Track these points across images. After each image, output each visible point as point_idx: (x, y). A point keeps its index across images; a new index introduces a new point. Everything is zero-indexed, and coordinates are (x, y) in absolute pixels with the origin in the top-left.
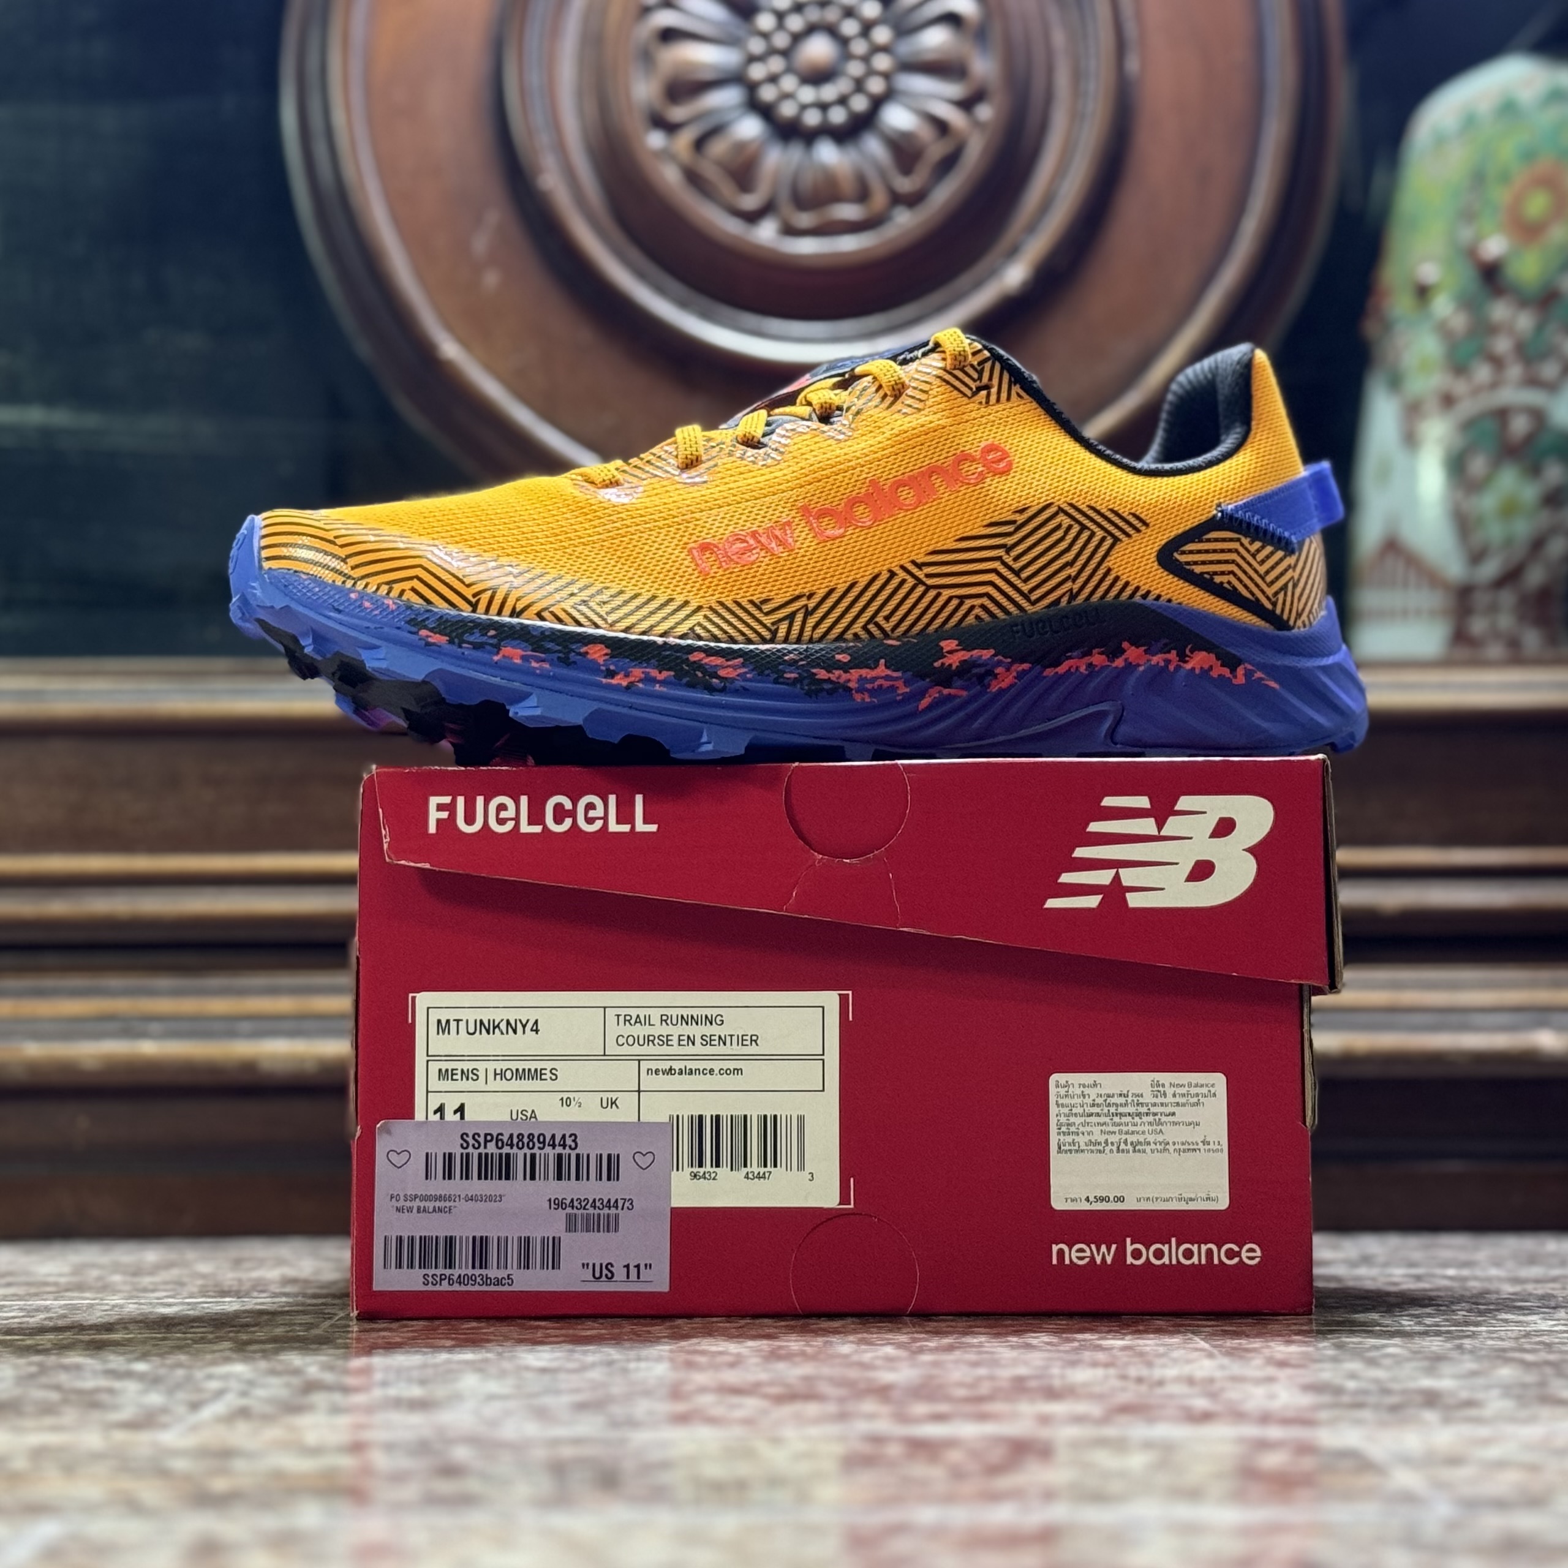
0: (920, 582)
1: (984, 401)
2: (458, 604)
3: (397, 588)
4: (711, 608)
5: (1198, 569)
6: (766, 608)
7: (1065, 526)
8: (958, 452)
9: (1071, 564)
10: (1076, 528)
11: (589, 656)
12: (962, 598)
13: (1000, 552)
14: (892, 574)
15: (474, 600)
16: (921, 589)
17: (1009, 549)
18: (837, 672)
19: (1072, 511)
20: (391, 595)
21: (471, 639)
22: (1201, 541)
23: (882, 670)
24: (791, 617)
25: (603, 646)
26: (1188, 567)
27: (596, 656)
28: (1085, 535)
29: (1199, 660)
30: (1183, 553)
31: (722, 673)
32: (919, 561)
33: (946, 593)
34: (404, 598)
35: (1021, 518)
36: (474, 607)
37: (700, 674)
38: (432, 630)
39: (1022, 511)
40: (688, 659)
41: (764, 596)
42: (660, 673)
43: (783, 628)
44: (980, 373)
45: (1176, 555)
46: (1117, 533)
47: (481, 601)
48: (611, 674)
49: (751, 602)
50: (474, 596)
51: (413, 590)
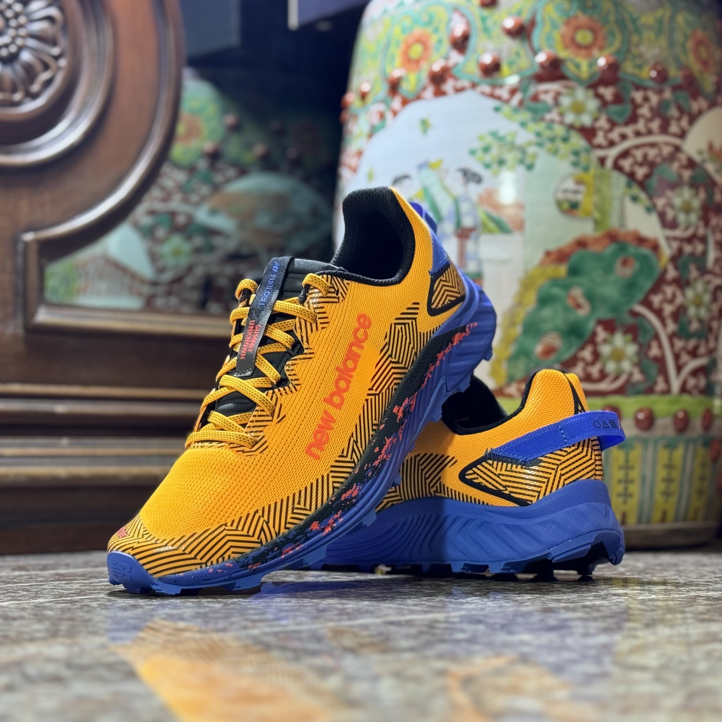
0: (375, 395)
1: (343, 299)
2: (254, 546)
3: (226, 556)
4: (331, 472)
5: (440, 306)
6: (345, 454)
7: (400, 329)
8: (353, 330)
9: (410, 343)
10: (403, 326)
11: (313, 530)
12: (388, 388)
13: (390, 359)
14: (367, 400)
15: (259, 541)
16: (377, 397)
17: (390, 356)
18: (379, 458)
19: (398, 321)
20: (225, 560)
21: (270, 557)
22: (434, 293)
23: (388, 441)
24: (353, 450)
25: (315, 522)
26: (437, 308)
27: (315, 528)
28: (407, 325)
29: (457, 337)
30: (433, 303)
31: (353, 495)
32: (370, 387)
33: (384, 391)
34: (231, 558)
35: (387, 340)
36: (261, 542)
37: (348, 503)
38: (252, 564)
39: (386, 337)
40: (342, 501)
41: (341, 450)
42: (337, 514)
43: (354, 456)
44: (333, 287)
45: (432, 307)
46: (414, 316)
47: (262, 539)
48: (323, 530)
49: (340, 456)
50: (258, 538)
51: (233, 553)
